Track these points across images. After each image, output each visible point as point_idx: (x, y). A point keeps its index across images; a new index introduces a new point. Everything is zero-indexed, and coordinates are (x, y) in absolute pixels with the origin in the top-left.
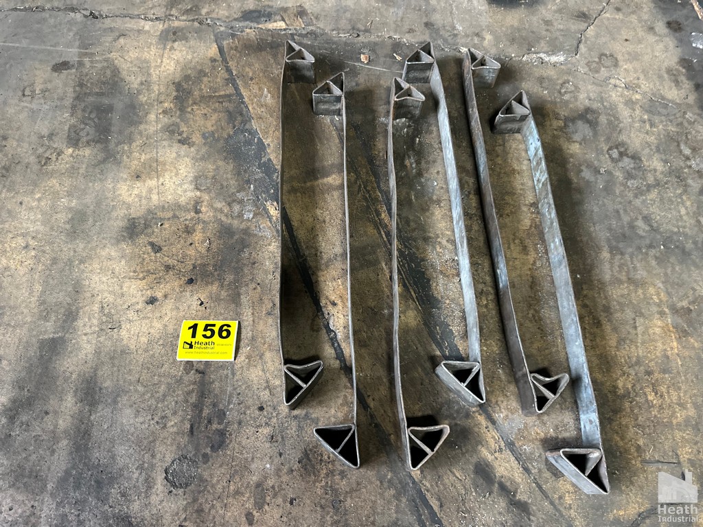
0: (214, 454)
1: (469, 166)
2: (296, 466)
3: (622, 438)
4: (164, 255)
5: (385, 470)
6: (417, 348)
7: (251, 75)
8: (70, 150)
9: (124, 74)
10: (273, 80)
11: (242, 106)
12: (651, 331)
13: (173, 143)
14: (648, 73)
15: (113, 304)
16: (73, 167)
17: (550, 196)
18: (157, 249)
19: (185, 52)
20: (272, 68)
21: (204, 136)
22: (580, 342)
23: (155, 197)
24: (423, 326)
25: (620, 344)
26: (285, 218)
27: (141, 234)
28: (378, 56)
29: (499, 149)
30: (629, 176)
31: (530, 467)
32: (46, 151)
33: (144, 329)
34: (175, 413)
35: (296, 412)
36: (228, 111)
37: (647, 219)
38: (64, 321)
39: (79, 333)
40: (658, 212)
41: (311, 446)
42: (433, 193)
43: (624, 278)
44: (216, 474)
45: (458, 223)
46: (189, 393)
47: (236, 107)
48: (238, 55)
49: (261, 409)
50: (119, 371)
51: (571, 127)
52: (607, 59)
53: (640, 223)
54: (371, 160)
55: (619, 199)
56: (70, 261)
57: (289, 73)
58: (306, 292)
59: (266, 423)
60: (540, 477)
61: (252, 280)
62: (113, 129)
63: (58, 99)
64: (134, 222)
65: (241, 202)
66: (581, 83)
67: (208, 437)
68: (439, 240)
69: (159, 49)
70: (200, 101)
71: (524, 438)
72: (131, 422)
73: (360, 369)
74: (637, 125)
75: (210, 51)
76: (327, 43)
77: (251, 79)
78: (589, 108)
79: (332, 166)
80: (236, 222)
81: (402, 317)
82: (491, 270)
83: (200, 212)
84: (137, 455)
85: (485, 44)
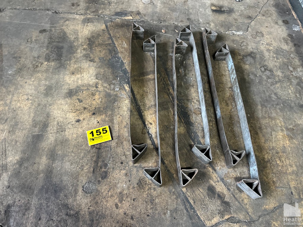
0: (103, 181)
1: (205, 73)
2: (136, 186)
3: (267, 178)
4: (83, 103)
5: (172, 188)
6: (184, 141)
7: (118, 36)
8: (46, 63)
9: (68, 34)
10: (127, 38)
11: (115, 48)
12: (278, 137)
13: (87, 61)
14: (275, 39)
15: (63, 122)
16: (47, 69)
17: (237, 83)
18: (80, 101)
19: (92, 27)
20: (127, 34)
21: (99, 59)
22: (250, 139)
23: (80, 81)
24: (187, 133)
25: (266, 142)
26: (132, 91)
27: (74, 95)
28: (169, 30)
29: (217, 66)
30: (268, 78)
31: (230, 188)
32: (36, 63)
33: (75, 132)
34: (87, 164)
35: (136, 165)
36: (109, 50)
37: (276, 94)
38: (42, 128)
39: (48, 133)
40: (280, 92)
41: (142, 178)
42: (191, 82)
43: (267, 116)
44: (104, 188)
45: (201, 93)
46: (93, 157)
47: (113, 48)
48: (113, 29)
49: (122, 163)
50: (64, 148)
51: (245, 59)
52: (259, 34)
53: (273, 96)
54: (166, 70)
55: (265, 86)
56: (45, 106)
57: (134, 35)
58: (140, 119)
59: (124, 169)
60: (234, 192)
61: (118, 114)
62: (63, 55)
63: (41, 43)
64: (71, 91)
65: (114, 84)
66: (249, 43)
67: (100, 174)
68: (193, 100)
69: (82, 25)
70: (98, 46)
71: (228, 177)
72: (69, 167)
73: (162, 149)
74: (271, 58)
75: (102, 27)
76: (149, 25)
77: (119, 38)
78: (252, 52)
79: (151, 71)
80: (112, 92)
81: (178, 129)
82: (214, 112)
83: (98, 87)
84: (71, 180)
85: (211, 27)
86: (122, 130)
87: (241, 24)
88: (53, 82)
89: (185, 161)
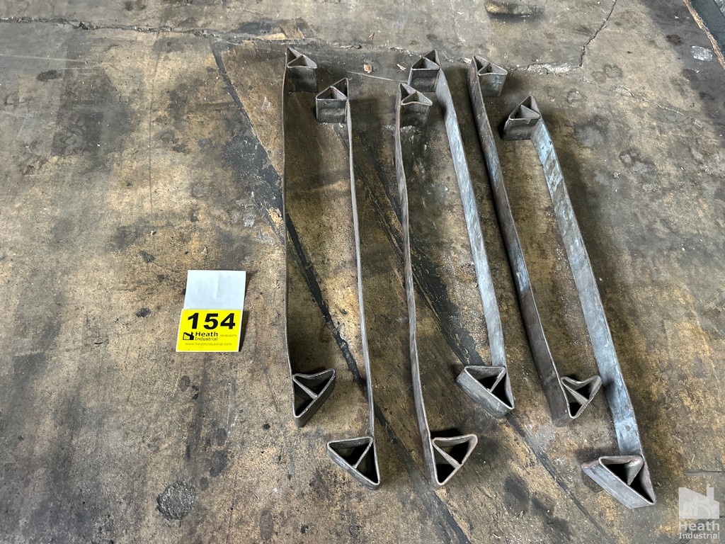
0: (213, 479)
1: (480, 172)
2: (307, 489)
3: (662, 447)
4: (157, 265)
5: (407, 491)
6: (436, 357)
7: (249, 83)
8: (55, 158)
9: (115, 83)
10: (274, 89)
11: (242, 114)
12: (680, 334)
13: (167, 150)
14: (653, 82)
15: (100, 317)
16: (58, 176)
17: (567, 196)
18: (149, 258)
19: (180, 62)
20: (272, 77)
21: (200, 143)
22: (609, 343)
23: (147, 205)
24: (441, 334)
25: (650, 348)
26: (290, 226)
27: (132, 243)
28: (381, 66)
29: (510, 155)
30: (644, 180)
31: (566, 481)
32: (28, 160)
33: (135, 343)
34: (169, 434)
35: (306, 429)
36: (226, 119)
37: (665, 222)
38: (44, 336)
39: (61, 349)
40: (676, 215)
41: (323, 466)
42: (444, 198)
43: (647, 281)
44: (216, 501)
45: (472, 226)
46: (185, 412)
47: (235, 115)
48: (236, 65)
49: (267, 427)
50: (105, 389)
51: (581, 134)
52: (609, 70)
53: (659, 226)
54: (378, 167)
55: (635, 203)
56: (52, 274)
57: (290, 81)
58: (313, 300)
59: (273, 443)
60: (577, 492)
61: (254, 289)
62: (102, 137)
63: (42, 108)
64: (124, 231)
65: (241, 209)
66: (587, 93)
67: (207, 460)
68: (453, 245)
69: (153, 59)
70: (197, 110)
71: (557, 450)
72: (119, 445)
73: (375, 380)
74: (647, 131)
75: (206, 60)
76: (329, 54)
77: (251, 88)
78: (597, 116)
79: (338, 172)
80: (235, 230)
81: (418, 324)
82: (510, 275)
83: (197, 219)
84: (125, 483)
85: (490, 54)
86: (265, 333)
87: (567, 47)
88: (74, 208)
89: (442, 412)
